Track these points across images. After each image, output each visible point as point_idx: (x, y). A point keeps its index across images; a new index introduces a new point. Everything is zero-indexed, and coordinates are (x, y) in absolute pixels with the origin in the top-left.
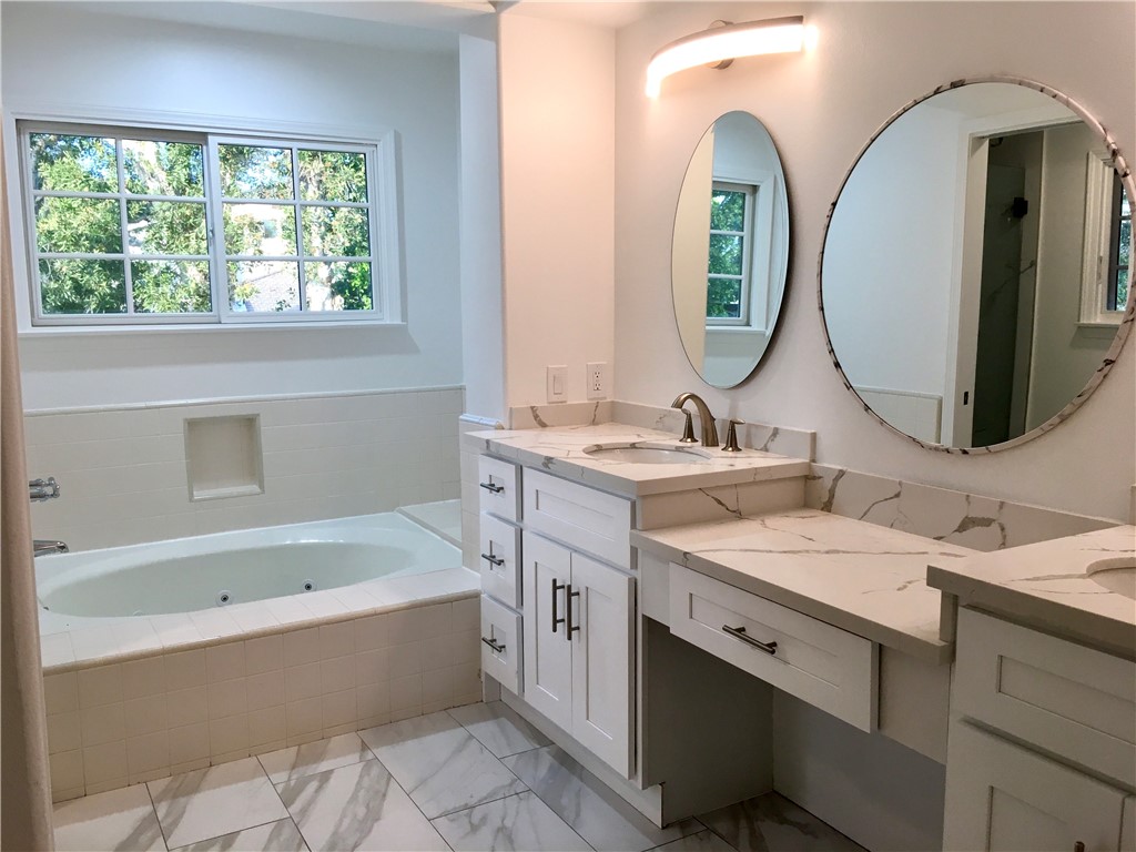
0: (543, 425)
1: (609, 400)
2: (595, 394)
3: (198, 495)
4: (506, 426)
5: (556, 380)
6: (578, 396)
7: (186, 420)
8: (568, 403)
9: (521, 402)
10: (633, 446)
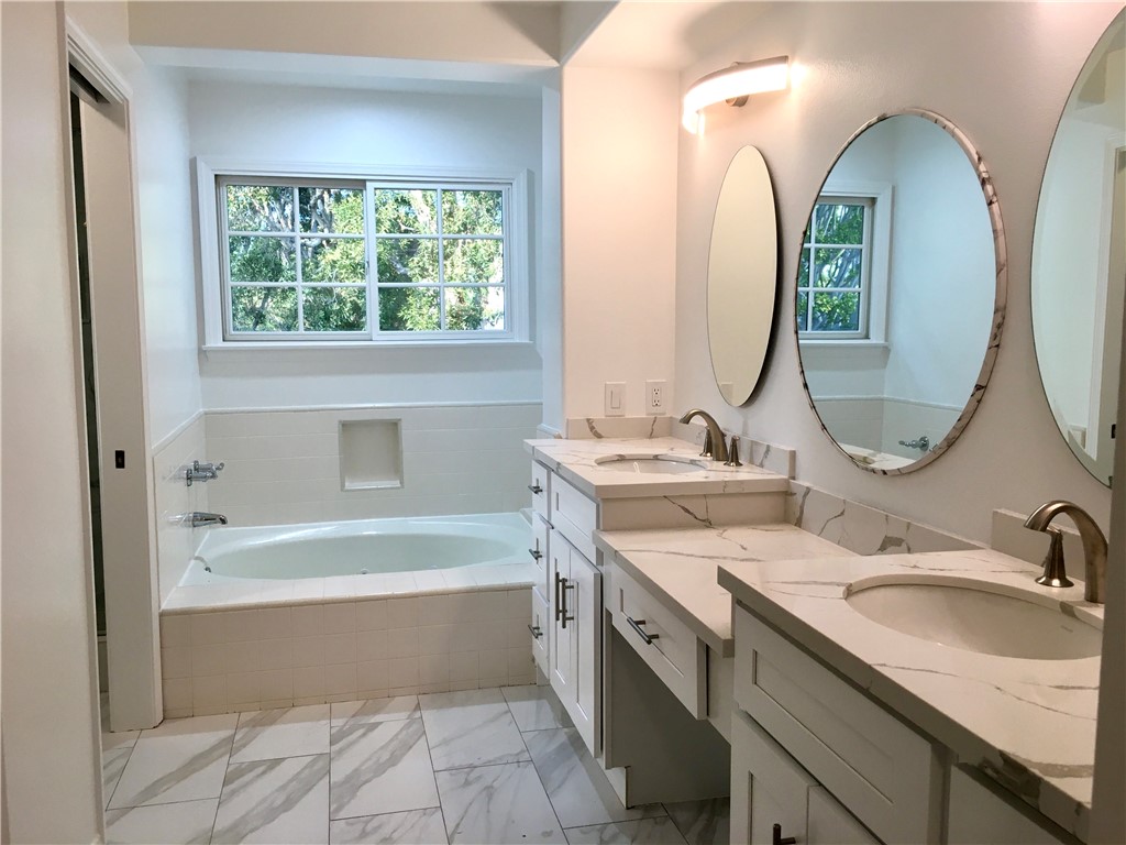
0: (599, 436)
1: (668, 415)
2: (655, 410)
3: (348, 485)
4: (564, 436)
5: (614, 396)
6: (637, 410)
7: (340, 422)
8: (627, 417)
9: (577, 413)
10: (656, 458)
